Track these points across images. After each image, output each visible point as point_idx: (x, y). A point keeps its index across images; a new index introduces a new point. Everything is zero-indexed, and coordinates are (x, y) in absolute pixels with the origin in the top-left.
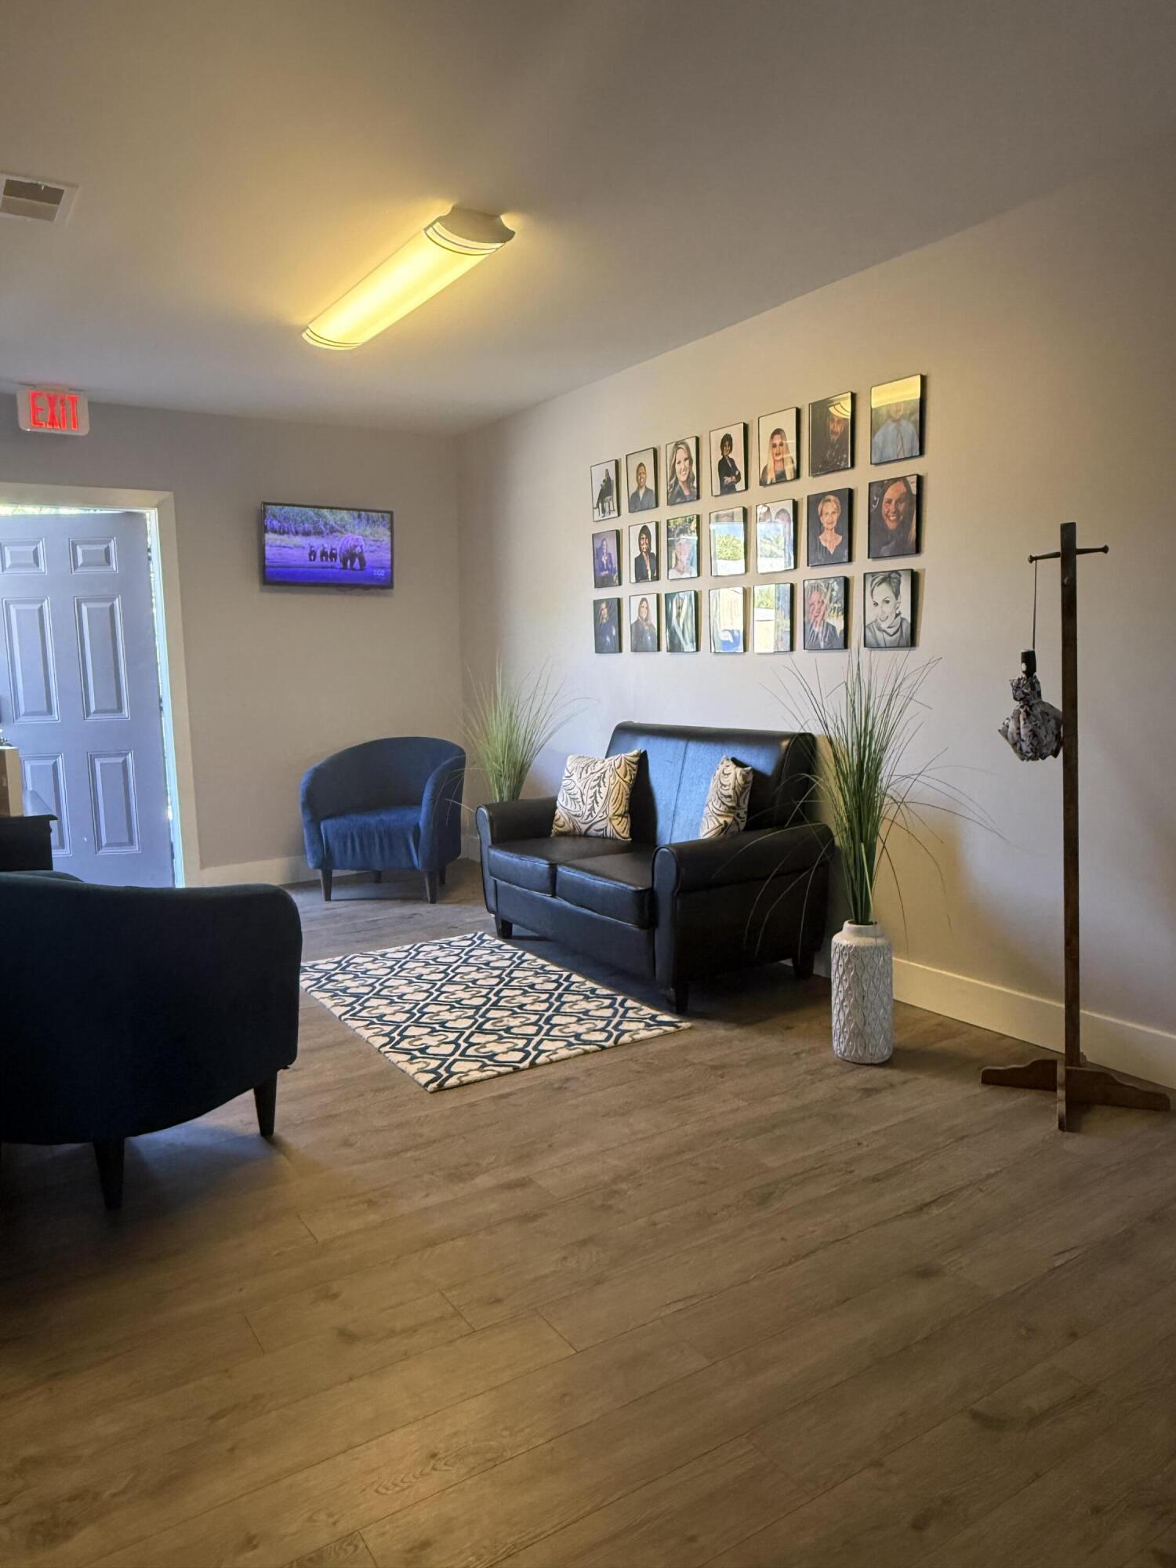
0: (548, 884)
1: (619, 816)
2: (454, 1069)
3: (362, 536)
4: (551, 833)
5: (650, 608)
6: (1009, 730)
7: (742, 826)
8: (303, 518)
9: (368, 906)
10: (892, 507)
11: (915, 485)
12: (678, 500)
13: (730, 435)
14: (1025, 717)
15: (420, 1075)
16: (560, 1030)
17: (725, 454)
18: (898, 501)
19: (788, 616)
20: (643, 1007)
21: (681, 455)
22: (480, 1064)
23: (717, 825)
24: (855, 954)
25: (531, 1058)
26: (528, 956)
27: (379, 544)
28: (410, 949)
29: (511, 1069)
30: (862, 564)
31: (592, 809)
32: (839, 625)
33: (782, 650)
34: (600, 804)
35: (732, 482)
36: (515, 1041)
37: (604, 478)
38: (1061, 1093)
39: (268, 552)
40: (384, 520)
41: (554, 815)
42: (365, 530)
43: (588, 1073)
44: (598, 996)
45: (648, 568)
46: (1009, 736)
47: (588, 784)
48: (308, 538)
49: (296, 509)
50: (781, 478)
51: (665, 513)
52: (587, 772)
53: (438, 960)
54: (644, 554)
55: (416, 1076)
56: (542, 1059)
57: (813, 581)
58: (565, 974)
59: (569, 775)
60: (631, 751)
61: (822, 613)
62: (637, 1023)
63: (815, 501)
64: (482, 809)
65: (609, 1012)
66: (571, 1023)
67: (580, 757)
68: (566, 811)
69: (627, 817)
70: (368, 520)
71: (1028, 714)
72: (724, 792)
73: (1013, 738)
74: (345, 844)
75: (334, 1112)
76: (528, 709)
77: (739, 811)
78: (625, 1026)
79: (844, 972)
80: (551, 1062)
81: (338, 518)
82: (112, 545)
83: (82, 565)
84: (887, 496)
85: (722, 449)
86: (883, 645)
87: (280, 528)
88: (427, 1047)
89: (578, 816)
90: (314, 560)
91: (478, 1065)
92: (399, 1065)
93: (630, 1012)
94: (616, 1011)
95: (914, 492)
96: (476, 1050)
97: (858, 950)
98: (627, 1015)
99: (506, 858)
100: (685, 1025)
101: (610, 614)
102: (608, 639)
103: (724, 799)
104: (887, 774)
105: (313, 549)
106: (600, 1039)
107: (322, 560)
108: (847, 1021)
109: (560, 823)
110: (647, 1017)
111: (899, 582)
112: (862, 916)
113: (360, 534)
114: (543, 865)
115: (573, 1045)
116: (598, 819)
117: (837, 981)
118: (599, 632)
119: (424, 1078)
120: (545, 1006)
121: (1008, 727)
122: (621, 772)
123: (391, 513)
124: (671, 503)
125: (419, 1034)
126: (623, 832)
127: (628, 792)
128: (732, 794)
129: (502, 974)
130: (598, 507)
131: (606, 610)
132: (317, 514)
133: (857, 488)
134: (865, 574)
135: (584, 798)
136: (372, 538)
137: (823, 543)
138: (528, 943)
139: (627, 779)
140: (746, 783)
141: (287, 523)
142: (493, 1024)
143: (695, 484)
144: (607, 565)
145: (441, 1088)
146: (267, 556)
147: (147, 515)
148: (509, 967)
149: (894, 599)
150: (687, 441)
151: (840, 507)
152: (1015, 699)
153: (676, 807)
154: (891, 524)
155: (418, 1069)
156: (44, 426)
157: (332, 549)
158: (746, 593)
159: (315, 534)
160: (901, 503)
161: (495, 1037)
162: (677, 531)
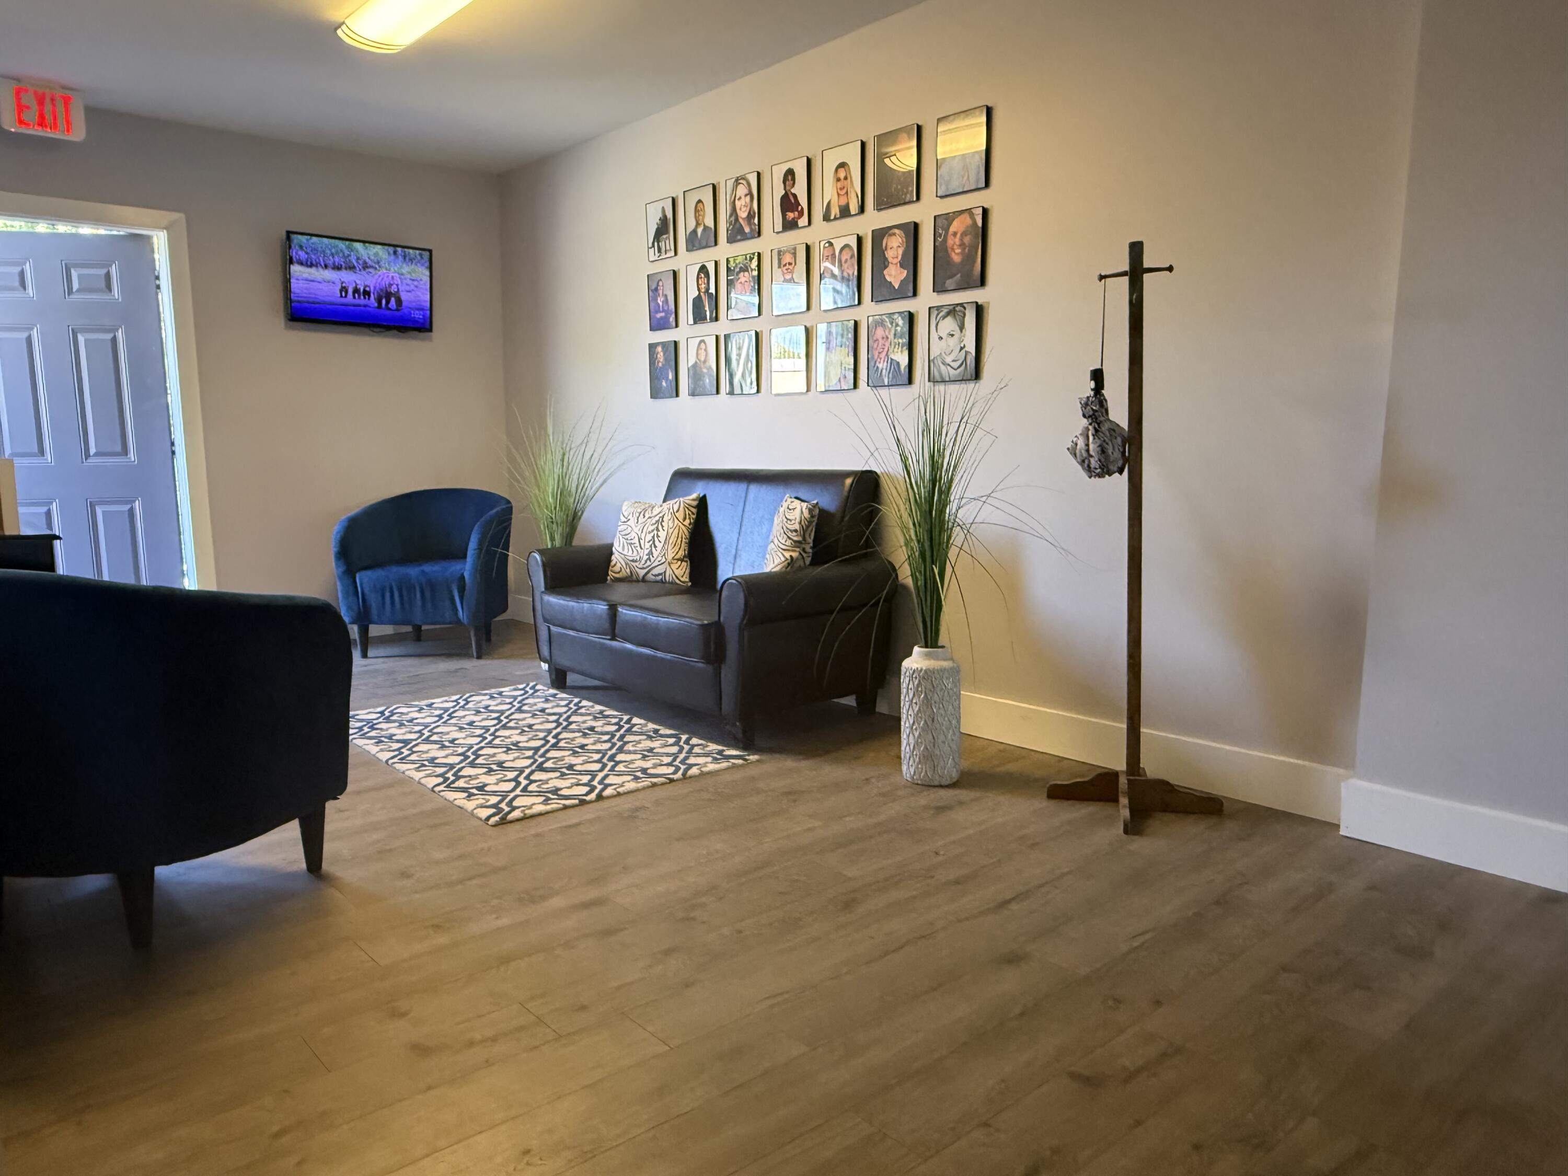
0: (607, 625)
1: (678, 560)
2: (515, 804)
3: (398, 273)
4: (607, 580)
5: (709, 349)
6: (1078, 447)
7: (808, 561)
8: (333, 251)
9: (409, 661)
10: (957, 241)
11: (981, 216)
12: (739, 237)
13: (793, 169)
14: (1094, 433)
15: (479, 810)
16: (625, 767)
17: (788, 188)
18: (964, 234)
19: (851, 354)
20: (709, 744)
21: (742, 190)
22: (544, 798)
23: (783, 559)
24: (926, 676)
25: (597, 791)
26: (584, 703)
27: (416, 283)
28: (459, 699)
29: (577, 802)
30: (927, 297)
31: (651, 553)
32: (903, 359)
33: (846, 388)
34: (659, 549)
35: (793, 219)
36: (579, 777)
37: (660, 215)
38: (1124, 800)
39: (295, 286)
40: (422, 258)
41: (610, 561)
42: (401, 267)
43: (657, 803)
44: (662, 736)
45: (707, 308)
46: (1078, 455)
47: (646, 528)
48: (338, 273)
49: (325, 240)
50: (845, 212)
51: (724, 251)
52: (644, 517)
53: (490, 708)
54: (702, 294)
55: (475, 811)
56: (609, 792)
57: (877, 317)
58: (626, 718)
59: (626, 520)
60: (690, 495)
61: (886, 349)
62: (704, 758)
63: (879, 235)
64: (533, 554)
65: (675, 749)
66: (636, 760)
67: (636, 502)
68: (623, 556)
69: (686, 562)
70: (405, 257)
71: (1096, 430)
72: (789, 527)
73: (1081, 455)
74: (383, 597)
75: (388, 847)
76: (580, 456)
77: (804, 546)
78: (692, 760)
79: (914, 695)
80: (619, 794)
81: (371, 253)
82: (114, 270)
83: (78, 291)
84: (952, 229)
85: (784, 182)
86: (947, 379)
87: (307, 260)
88: (486, 785)
89: (636, 561)
90: (346, 296)
91: (542, 799)
92: (456, 802)
93: (696, 748)
94: (682, 749)
95: (980, 223)
96: (538, 786)
97: (929, 673)
98: (693, 751)
99: (562, 602)
100: (753, 758)
101: (665, 359)
102: (664, 384)
103: (790, 534)
104: (957, 497)
105: (344, 285)
106: (666, 772)
107: (354, 297)
108: (917, 744)
109: (617, 569)
110: (714, 752)
111: (965, 314)
112: (931, 641)
113: (395, 272)
114: (601, 607)
115: (640, 778)
116: (656, 563)
117: (907, 704)
118: (655, 375)
119: (484, 813)
120: (608, 745)
121: (1076, 444)
122: (680, 515)
123: (430, 251)
124: (731, 240)
125: (475, 774)
126: (682, 577)
127: (688, 537)
128: (798, 529)
129: (559, 719)
130: (653, 246)
131: (662, 354)
132: (348, 247)
133: (922, 222)
134: (930, 308)
135: (642, 542)
136: (409, 276)
137: (888, 278)
138: (584, 692)
139: (687, 522)
140: (812, 516)
141: (315, 254)
142: (553, 763)
143: (756, 221)
144: (663, 307)
145: (504, 821)
146: (292, 290)
147: (155, 240)
148: (565, 713)
149: (959, 331)
150: (748, 176)
151: (904, 240)
152: (1084, 416)
153: (737, 550)
154: (956, 258)
155: (477, 805)
156: (31, 127)
157: (366, 286)
158: (807, 330)
159: (346, 269)
160: (966, 235)
161: (558, 774)
162: (738, 270)
